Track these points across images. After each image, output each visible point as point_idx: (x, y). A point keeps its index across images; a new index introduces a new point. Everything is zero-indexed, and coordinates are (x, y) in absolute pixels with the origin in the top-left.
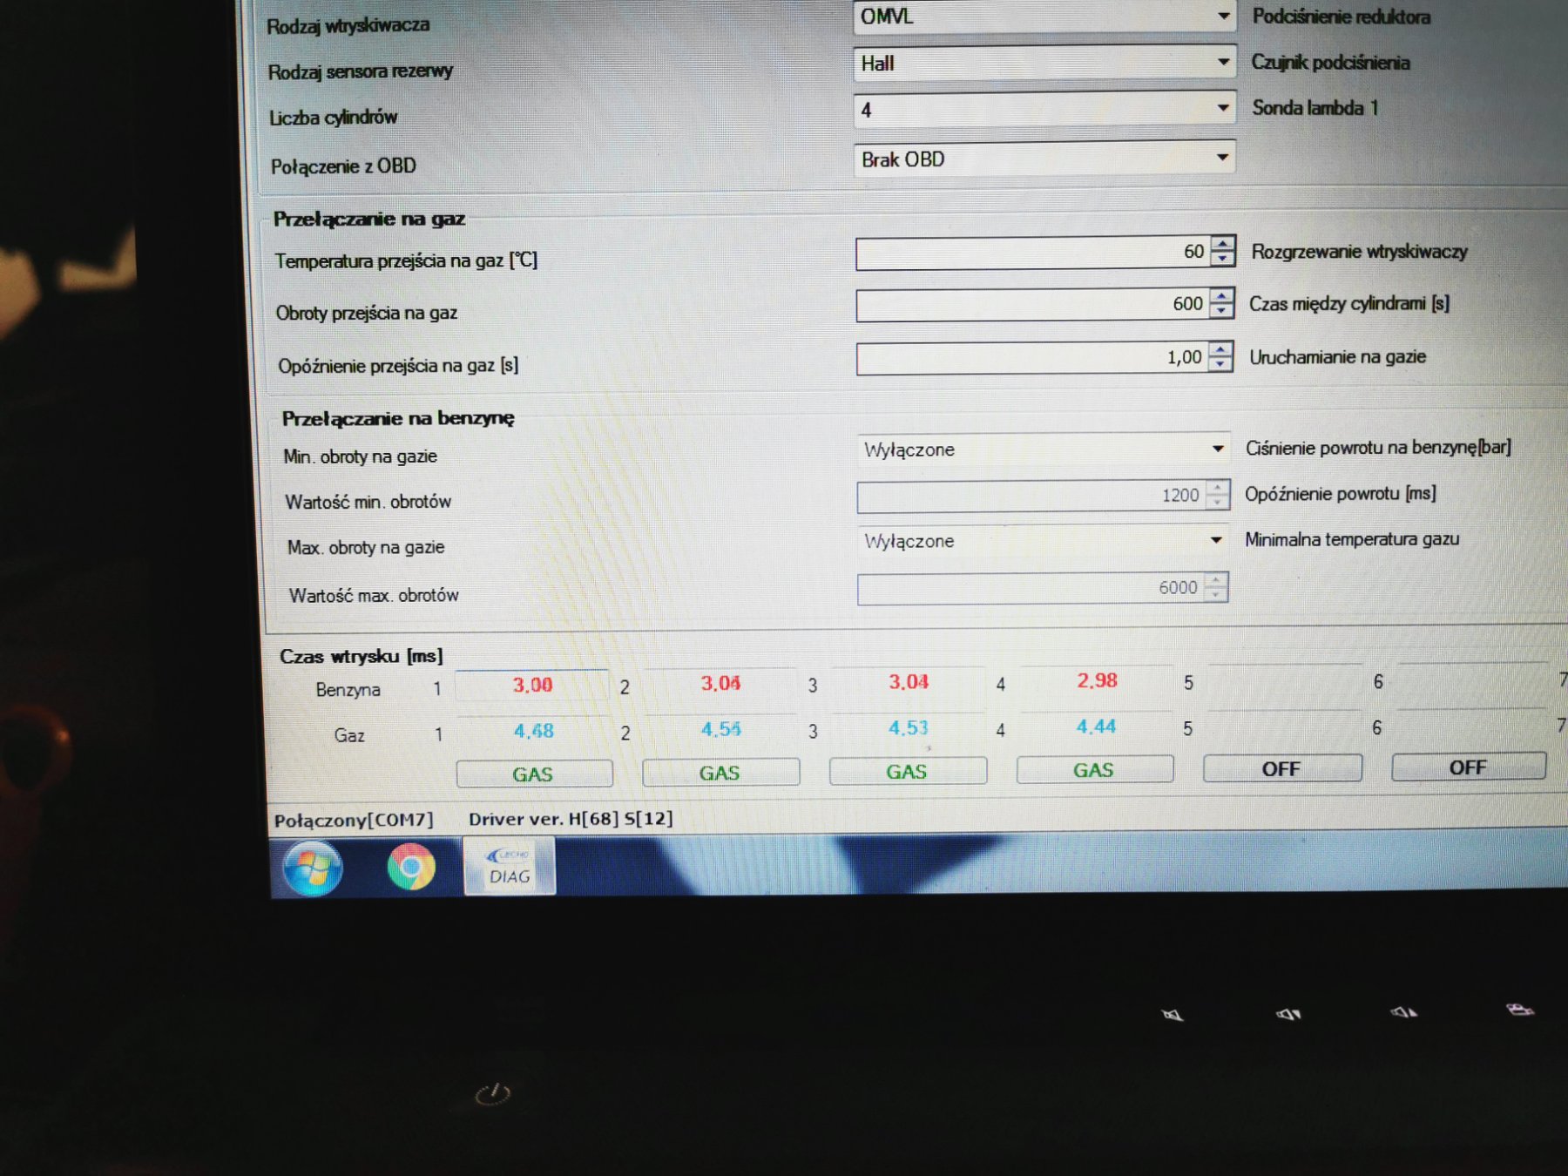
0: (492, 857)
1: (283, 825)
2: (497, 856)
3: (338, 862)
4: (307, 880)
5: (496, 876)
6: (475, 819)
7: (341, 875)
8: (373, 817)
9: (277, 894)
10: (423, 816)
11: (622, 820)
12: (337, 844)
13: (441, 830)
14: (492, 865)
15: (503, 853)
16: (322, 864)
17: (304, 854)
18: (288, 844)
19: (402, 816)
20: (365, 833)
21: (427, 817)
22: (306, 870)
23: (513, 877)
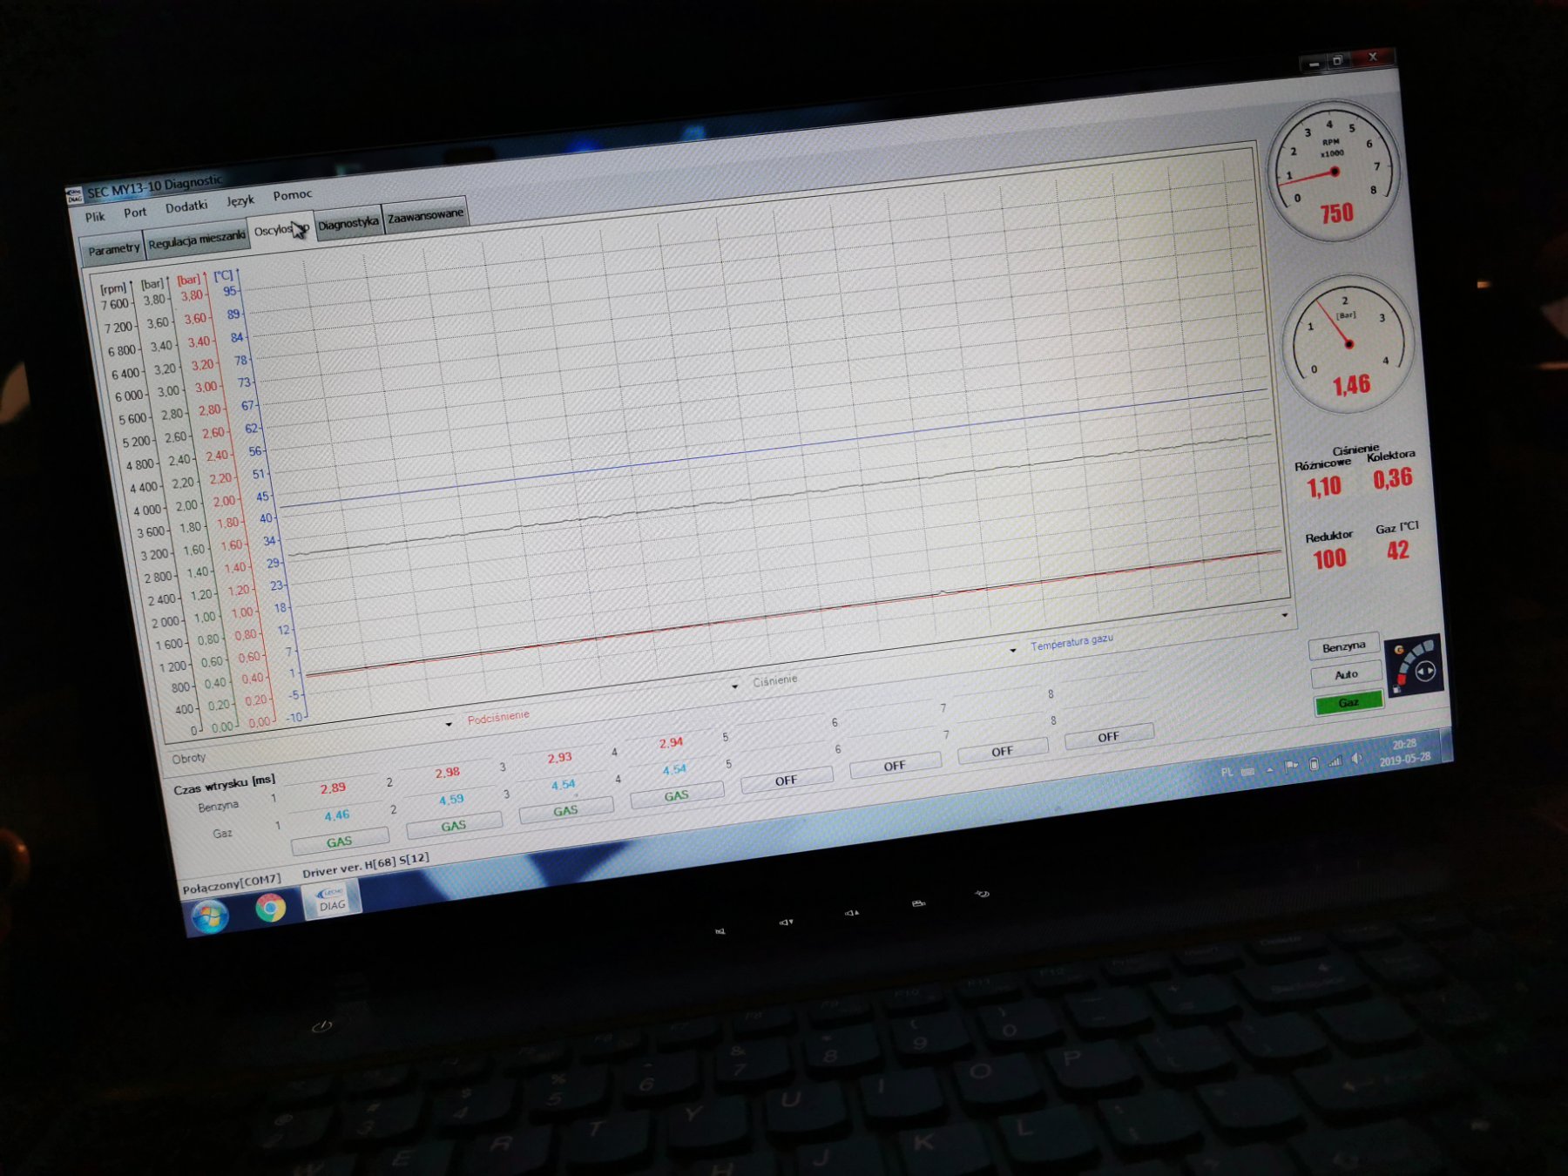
0: (320, 895)
1: (189, 893)
2: (323, 894)
3: (225, 910)
4: (207, 924)
5: (324, 907)
6: (307, 874)
7: (228, 918)
8: (244, 881)
9: (190, 934)
10: (274, 876)
11: (398, 861)
12: (224, 900)
13: (287, 882)
14: (320, 901)
15: (327, 891)
16: (215, 913)
17: (204, 908)
18: (193, 904)
19: (261, 878)
20: (240, 891)
21: (277, 877)
22: (206, 918)
23: (335, 905)
